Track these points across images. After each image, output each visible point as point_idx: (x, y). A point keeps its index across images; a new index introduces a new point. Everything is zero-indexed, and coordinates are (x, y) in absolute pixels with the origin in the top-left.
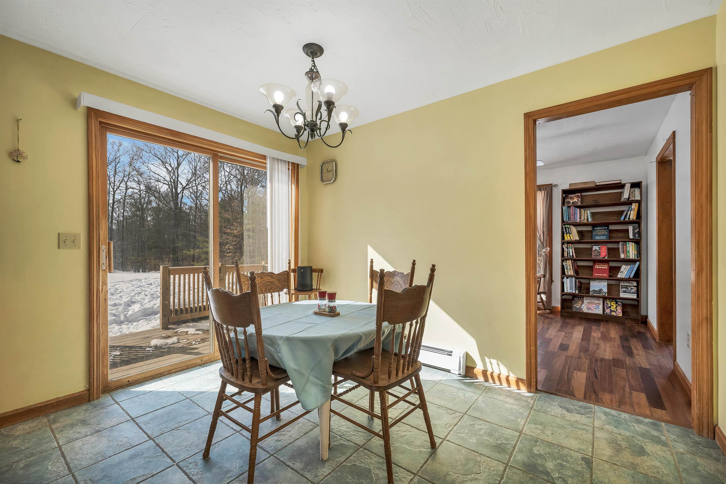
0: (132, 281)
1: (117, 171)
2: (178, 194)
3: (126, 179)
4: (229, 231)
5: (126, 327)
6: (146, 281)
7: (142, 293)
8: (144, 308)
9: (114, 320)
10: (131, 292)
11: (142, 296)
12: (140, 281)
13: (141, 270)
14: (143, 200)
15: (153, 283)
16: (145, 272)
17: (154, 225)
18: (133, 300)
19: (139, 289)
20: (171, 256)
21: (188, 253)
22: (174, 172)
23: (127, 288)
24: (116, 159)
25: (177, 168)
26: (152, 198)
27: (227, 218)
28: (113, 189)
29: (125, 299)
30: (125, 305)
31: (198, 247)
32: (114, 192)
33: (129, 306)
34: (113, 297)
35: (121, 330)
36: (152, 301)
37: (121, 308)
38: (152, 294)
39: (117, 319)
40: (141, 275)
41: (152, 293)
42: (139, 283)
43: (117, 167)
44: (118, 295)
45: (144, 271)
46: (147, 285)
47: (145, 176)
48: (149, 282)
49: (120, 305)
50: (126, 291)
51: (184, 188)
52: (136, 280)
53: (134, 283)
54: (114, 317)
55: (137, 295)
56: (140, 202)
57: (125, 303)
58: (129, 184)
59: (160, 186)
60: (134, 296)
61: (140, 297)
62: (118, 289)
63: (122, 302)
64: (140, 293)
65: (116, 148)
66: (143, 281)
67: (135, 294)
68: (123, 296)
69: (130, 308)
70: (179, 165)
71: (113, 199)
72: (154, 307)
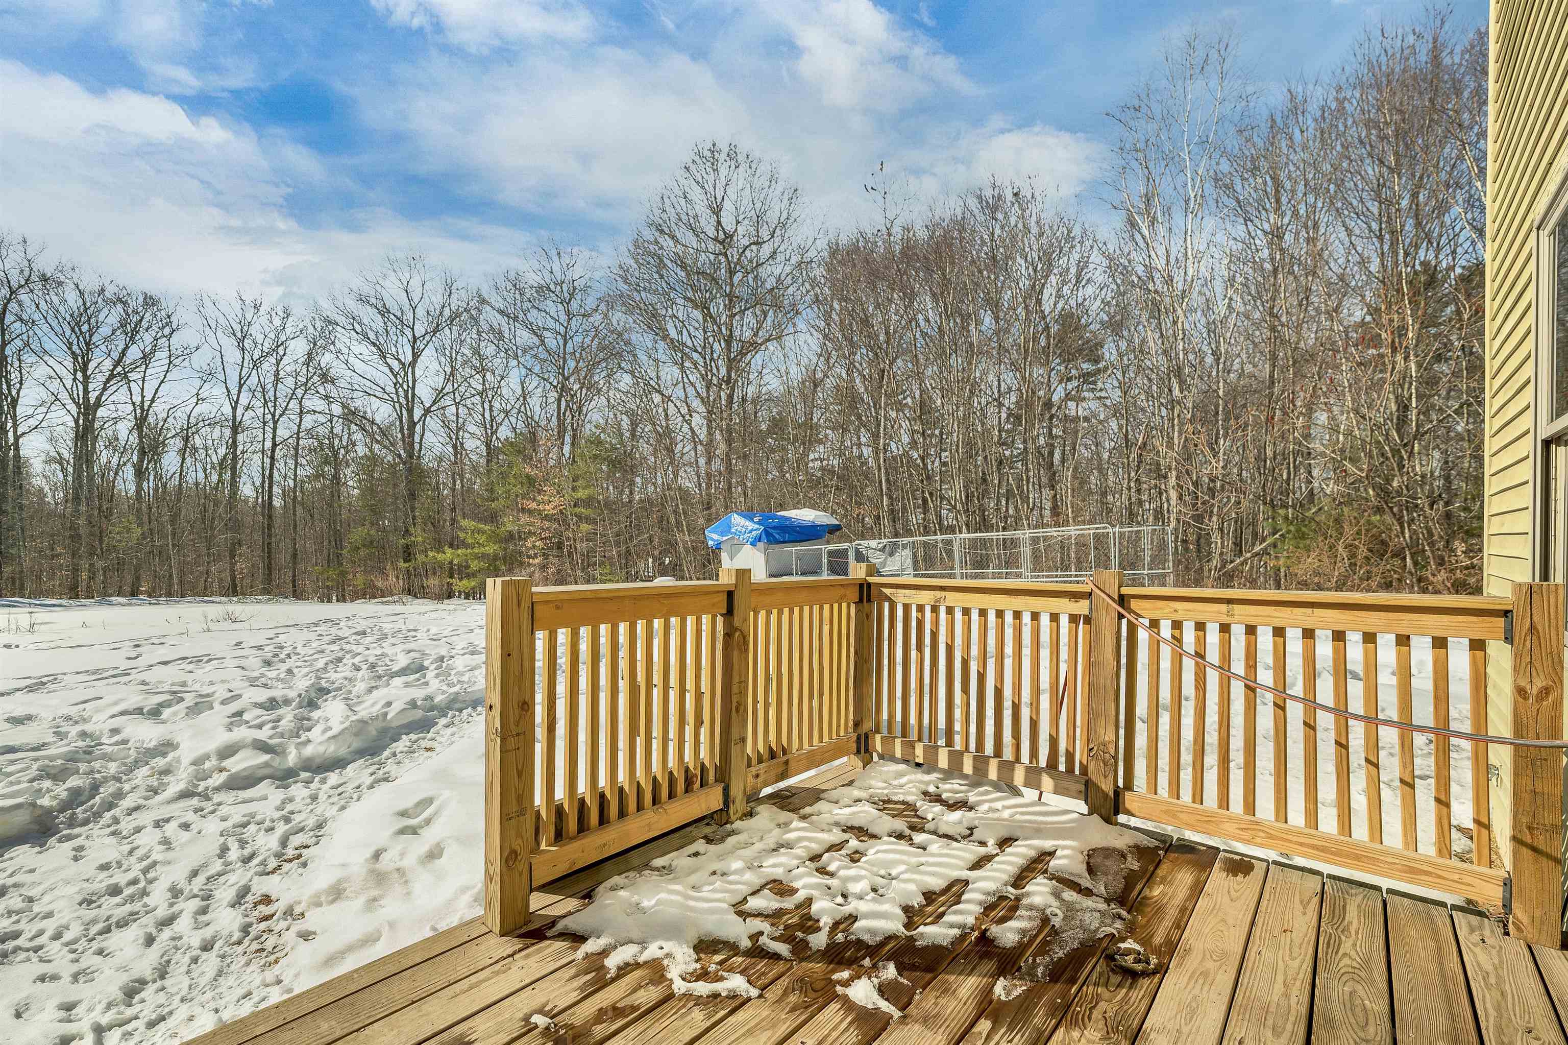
0: (316, 625)
1: (282, 374)
2: (415, 424)
3: (300, 392)
4: (534, 505)
5: (306, 792)
6: (350, 623)
7: (345, 661)
8: (358, 721)
9: (266, 764)
10: (316, 656)
11: (345, 670)
12: (335, 622)
13: (334, 598)
14: (336, 442)
15: (369, 630)
16: (344, 601)
17: (363, 495)
18: (324, 684)
19: (335, 647)
20: (402, 564)
21: (440, 557)
22: (406, 374)
23: (304, 645)
24: (278, 346)
25: (413, 364)
26: (358, 436)
27: (528, 476)
28: (273, 415)
29: (302, 684)
30: (300, 702)
31: (463, 544)
32: (275, 423)
33: (312, 704)
34: (270, 674)
35: (289, 807)
36: (376, 687)
37: (288, 716)
38: (373, 666)
39: (277, 762)
40: (335, 610)
41: (372, 659)
42: (334, 631)
43: (281, 366)
44: (284, 667)
45: (342, 599)
46: (354, 637)
47: (342, 383)
48: (359, 629)
49: (287, 702)
50: (303, 653)
51: (427, 411)
52: (327, 620)
53: (321, 629)
54: (267, 757)
55: (331, 666)
56: (332, 445)
57: (300, 695)
58: (307, 403)
59: (374, 407)
60: (325, 669)
61: (343, 675)
62: (282, 648)
63: (292, 694)
64: (340, 660)
65: (277, 322)
66: (342, 624)
67: (327, 664)
68: (295, 671)
69: (315, 714)
70: (416, 356)
71: (274, 438)
72: (386, 714)
